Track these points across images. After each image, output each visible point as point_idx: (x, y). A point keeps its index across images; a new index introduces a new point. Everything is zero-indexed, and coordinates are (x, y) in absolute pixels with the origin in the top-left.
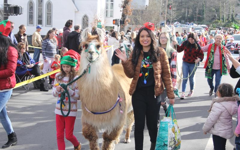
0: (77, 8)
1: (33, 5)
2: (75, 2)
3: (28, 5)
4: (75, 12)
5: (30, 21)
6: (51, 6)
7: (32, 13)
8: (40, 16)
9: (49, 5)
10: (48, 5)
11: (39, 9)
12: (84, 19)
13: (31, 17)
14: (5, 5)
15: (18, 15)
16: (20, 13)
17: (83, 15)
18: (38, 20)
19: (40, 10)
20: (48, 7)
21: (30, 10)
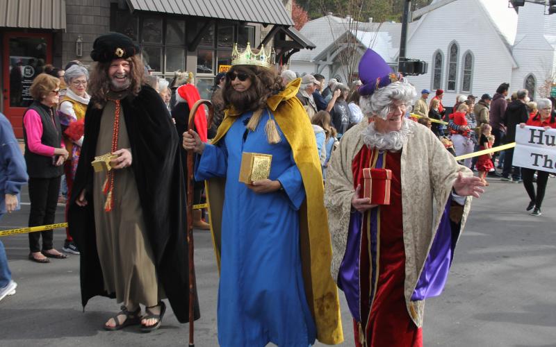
0: (516, 63)
1: (441, 58)
2: (513, 53)
3: (433, 58)
4: (513, 69)
5: (435, 83)
6: (471, 59)
7: (440, 71)
8: (452, 76)
9: (469, 58)
10: (466, 59)
11: (451, 64)
12: (527, 82)
13: (437, 78)
14: (401, 59)
15: (420, 75)
16: (423, 71)
17: (527, 74)
18: (449, 82)
19: (453, 67)
20: (466, 61)
21: (436, 67)
